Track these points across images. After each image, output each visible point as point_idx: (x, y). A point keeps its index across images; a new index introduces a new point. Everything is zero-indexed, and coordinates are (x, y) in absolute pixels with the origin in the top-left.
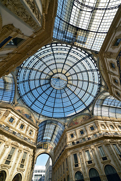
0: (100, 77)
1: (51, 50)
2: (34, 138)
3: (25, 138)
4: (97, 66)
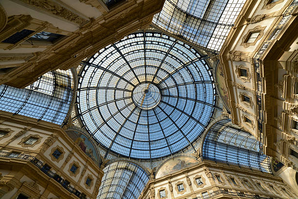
0: (216, 94)
1: (142, 43)
2: (93, 192)
3: (77, 191)
4: (212, 75)
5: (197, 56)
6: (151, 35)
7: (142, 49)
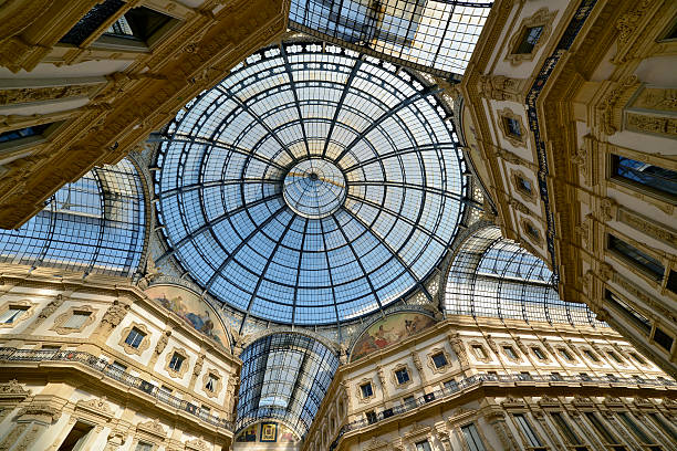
0: (468, 171)
1: (283, 69)
2: (226, 402)
3: (189, 404)
4: (454, 130)
5: (414, 88)
6: (300, 48)
7: (287, 84)
